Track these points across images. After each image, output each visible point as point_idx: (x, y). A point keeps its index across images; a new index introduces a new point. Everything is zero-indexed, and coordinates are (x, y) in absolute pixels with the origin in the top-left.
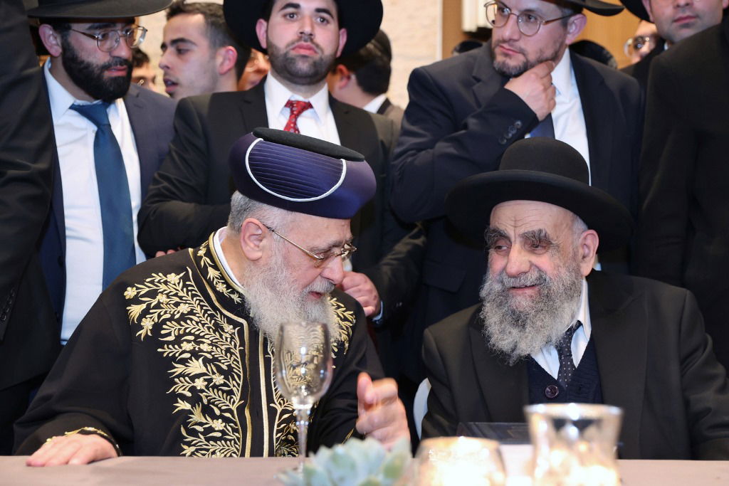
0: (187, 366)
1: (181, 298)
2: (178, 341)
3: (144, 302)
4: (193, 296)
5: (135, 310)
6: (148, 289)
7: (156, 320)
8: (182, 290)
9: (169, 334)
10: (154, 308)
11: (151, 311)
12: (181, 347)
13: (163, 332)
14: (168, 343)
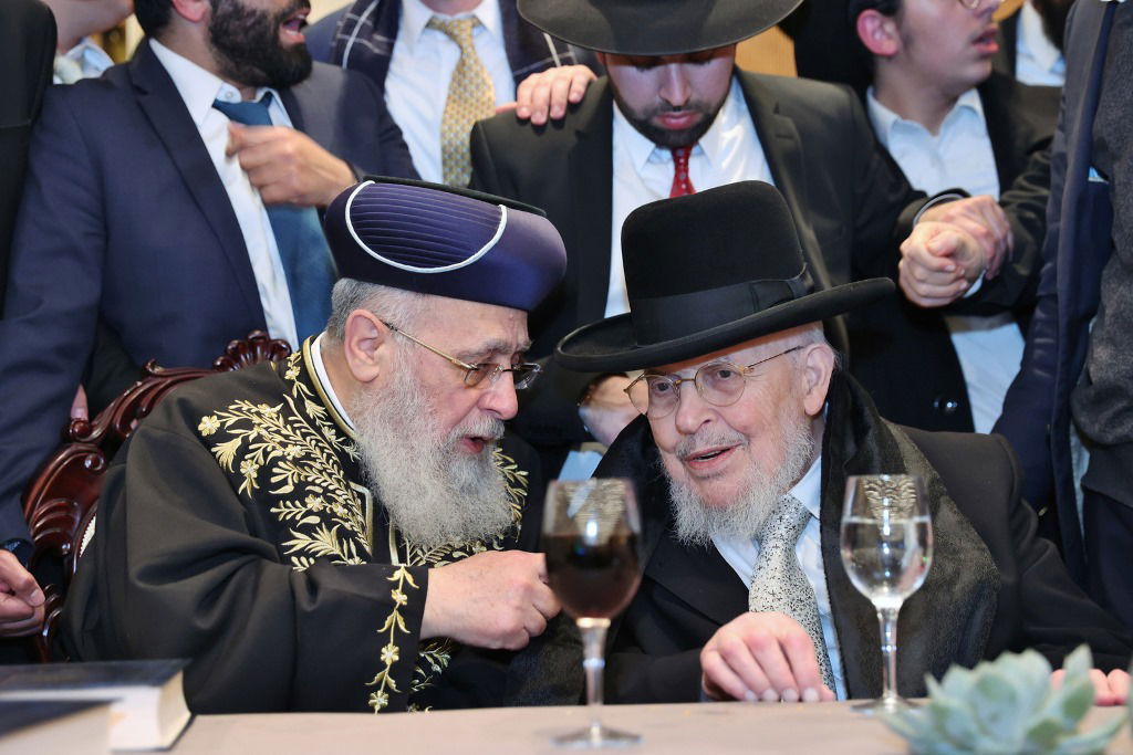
0: (314, 538)
1: (286, 437)
2: (300, 493)
3: (237, 436)
4: (304, 436)
5: (226, 451)
6: (237, 418)
7: (262, 461)
8: (285, 427)
9: (284, 482)
10: (255, 441)
11: (251, 447)
12: (304, 505)
13: (274, 480)
14: (284, 497)
